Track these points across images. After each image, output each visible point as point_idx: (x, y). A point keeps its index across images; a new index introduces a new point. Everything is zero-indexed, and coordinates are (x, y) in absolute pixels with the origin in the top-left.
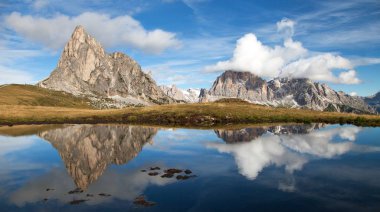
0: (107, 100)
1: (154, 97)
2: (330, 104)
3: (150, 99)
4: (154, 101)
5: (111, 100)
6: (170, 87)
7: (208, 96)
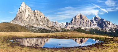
0: (33, 27)
1: (49, 26)
2: (111, 28)
3: (48, 26)
4: (49, 27)
5: (34, 27)
6: (55, 22)
7: (69, 25)
